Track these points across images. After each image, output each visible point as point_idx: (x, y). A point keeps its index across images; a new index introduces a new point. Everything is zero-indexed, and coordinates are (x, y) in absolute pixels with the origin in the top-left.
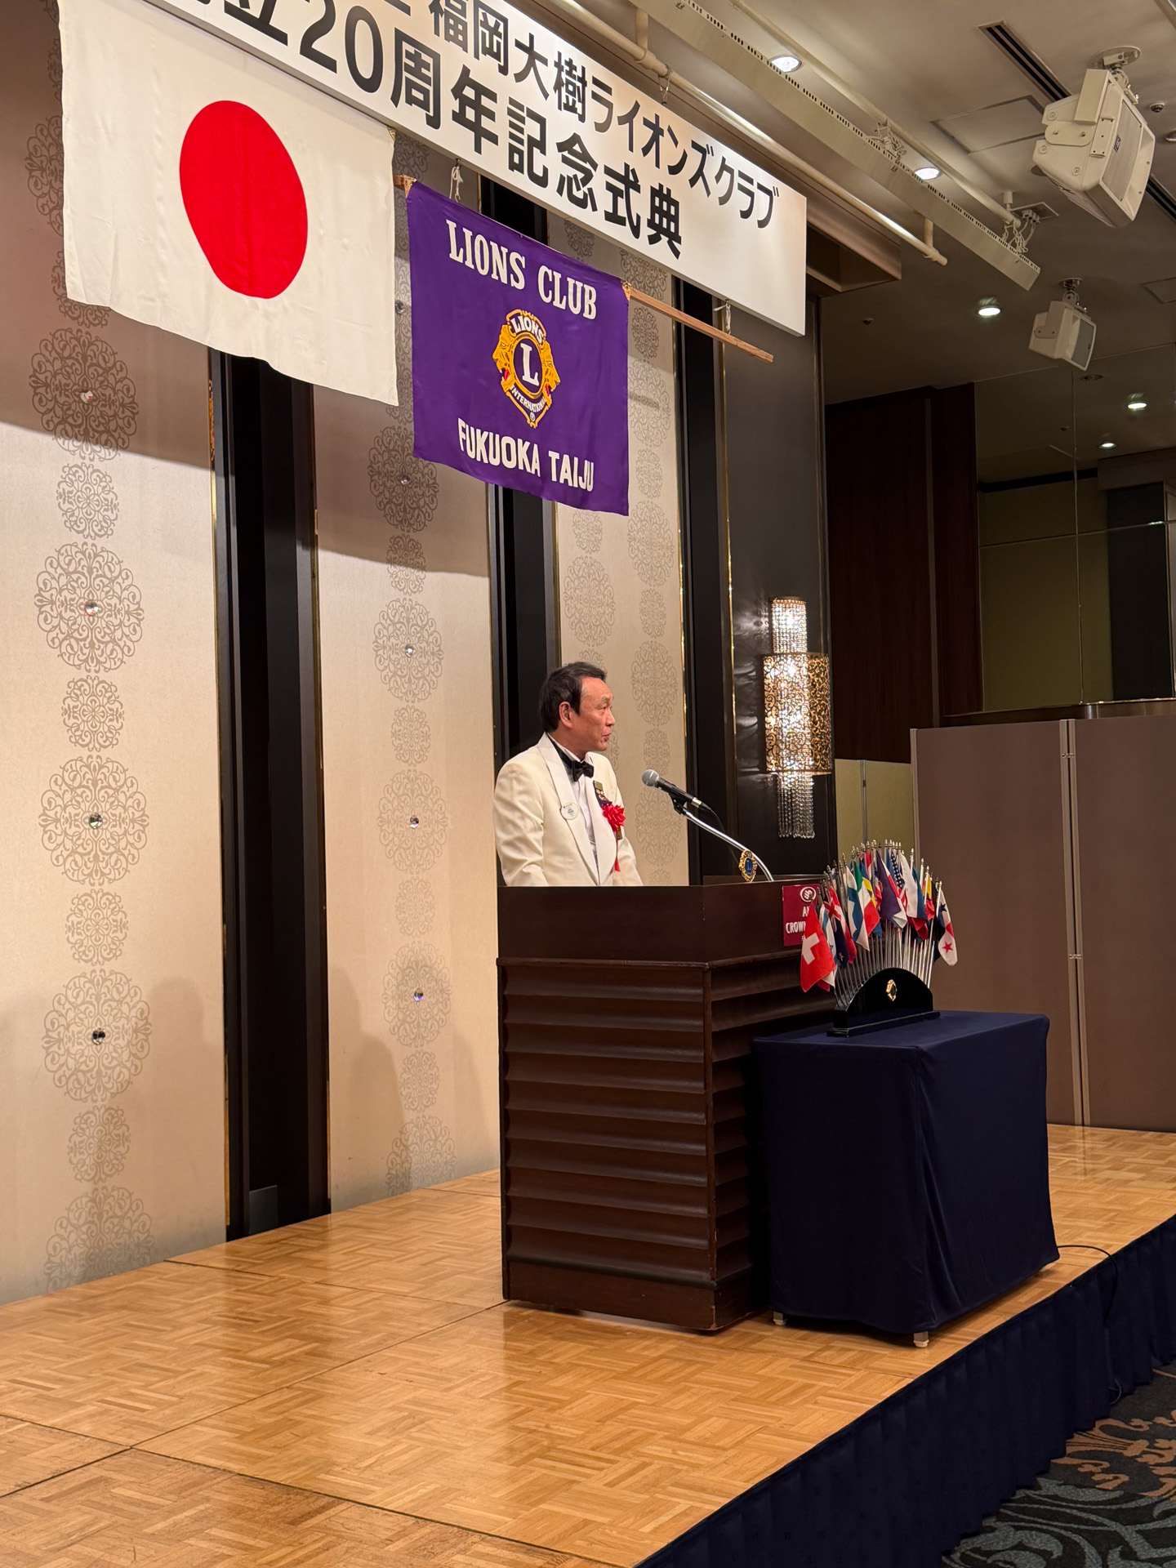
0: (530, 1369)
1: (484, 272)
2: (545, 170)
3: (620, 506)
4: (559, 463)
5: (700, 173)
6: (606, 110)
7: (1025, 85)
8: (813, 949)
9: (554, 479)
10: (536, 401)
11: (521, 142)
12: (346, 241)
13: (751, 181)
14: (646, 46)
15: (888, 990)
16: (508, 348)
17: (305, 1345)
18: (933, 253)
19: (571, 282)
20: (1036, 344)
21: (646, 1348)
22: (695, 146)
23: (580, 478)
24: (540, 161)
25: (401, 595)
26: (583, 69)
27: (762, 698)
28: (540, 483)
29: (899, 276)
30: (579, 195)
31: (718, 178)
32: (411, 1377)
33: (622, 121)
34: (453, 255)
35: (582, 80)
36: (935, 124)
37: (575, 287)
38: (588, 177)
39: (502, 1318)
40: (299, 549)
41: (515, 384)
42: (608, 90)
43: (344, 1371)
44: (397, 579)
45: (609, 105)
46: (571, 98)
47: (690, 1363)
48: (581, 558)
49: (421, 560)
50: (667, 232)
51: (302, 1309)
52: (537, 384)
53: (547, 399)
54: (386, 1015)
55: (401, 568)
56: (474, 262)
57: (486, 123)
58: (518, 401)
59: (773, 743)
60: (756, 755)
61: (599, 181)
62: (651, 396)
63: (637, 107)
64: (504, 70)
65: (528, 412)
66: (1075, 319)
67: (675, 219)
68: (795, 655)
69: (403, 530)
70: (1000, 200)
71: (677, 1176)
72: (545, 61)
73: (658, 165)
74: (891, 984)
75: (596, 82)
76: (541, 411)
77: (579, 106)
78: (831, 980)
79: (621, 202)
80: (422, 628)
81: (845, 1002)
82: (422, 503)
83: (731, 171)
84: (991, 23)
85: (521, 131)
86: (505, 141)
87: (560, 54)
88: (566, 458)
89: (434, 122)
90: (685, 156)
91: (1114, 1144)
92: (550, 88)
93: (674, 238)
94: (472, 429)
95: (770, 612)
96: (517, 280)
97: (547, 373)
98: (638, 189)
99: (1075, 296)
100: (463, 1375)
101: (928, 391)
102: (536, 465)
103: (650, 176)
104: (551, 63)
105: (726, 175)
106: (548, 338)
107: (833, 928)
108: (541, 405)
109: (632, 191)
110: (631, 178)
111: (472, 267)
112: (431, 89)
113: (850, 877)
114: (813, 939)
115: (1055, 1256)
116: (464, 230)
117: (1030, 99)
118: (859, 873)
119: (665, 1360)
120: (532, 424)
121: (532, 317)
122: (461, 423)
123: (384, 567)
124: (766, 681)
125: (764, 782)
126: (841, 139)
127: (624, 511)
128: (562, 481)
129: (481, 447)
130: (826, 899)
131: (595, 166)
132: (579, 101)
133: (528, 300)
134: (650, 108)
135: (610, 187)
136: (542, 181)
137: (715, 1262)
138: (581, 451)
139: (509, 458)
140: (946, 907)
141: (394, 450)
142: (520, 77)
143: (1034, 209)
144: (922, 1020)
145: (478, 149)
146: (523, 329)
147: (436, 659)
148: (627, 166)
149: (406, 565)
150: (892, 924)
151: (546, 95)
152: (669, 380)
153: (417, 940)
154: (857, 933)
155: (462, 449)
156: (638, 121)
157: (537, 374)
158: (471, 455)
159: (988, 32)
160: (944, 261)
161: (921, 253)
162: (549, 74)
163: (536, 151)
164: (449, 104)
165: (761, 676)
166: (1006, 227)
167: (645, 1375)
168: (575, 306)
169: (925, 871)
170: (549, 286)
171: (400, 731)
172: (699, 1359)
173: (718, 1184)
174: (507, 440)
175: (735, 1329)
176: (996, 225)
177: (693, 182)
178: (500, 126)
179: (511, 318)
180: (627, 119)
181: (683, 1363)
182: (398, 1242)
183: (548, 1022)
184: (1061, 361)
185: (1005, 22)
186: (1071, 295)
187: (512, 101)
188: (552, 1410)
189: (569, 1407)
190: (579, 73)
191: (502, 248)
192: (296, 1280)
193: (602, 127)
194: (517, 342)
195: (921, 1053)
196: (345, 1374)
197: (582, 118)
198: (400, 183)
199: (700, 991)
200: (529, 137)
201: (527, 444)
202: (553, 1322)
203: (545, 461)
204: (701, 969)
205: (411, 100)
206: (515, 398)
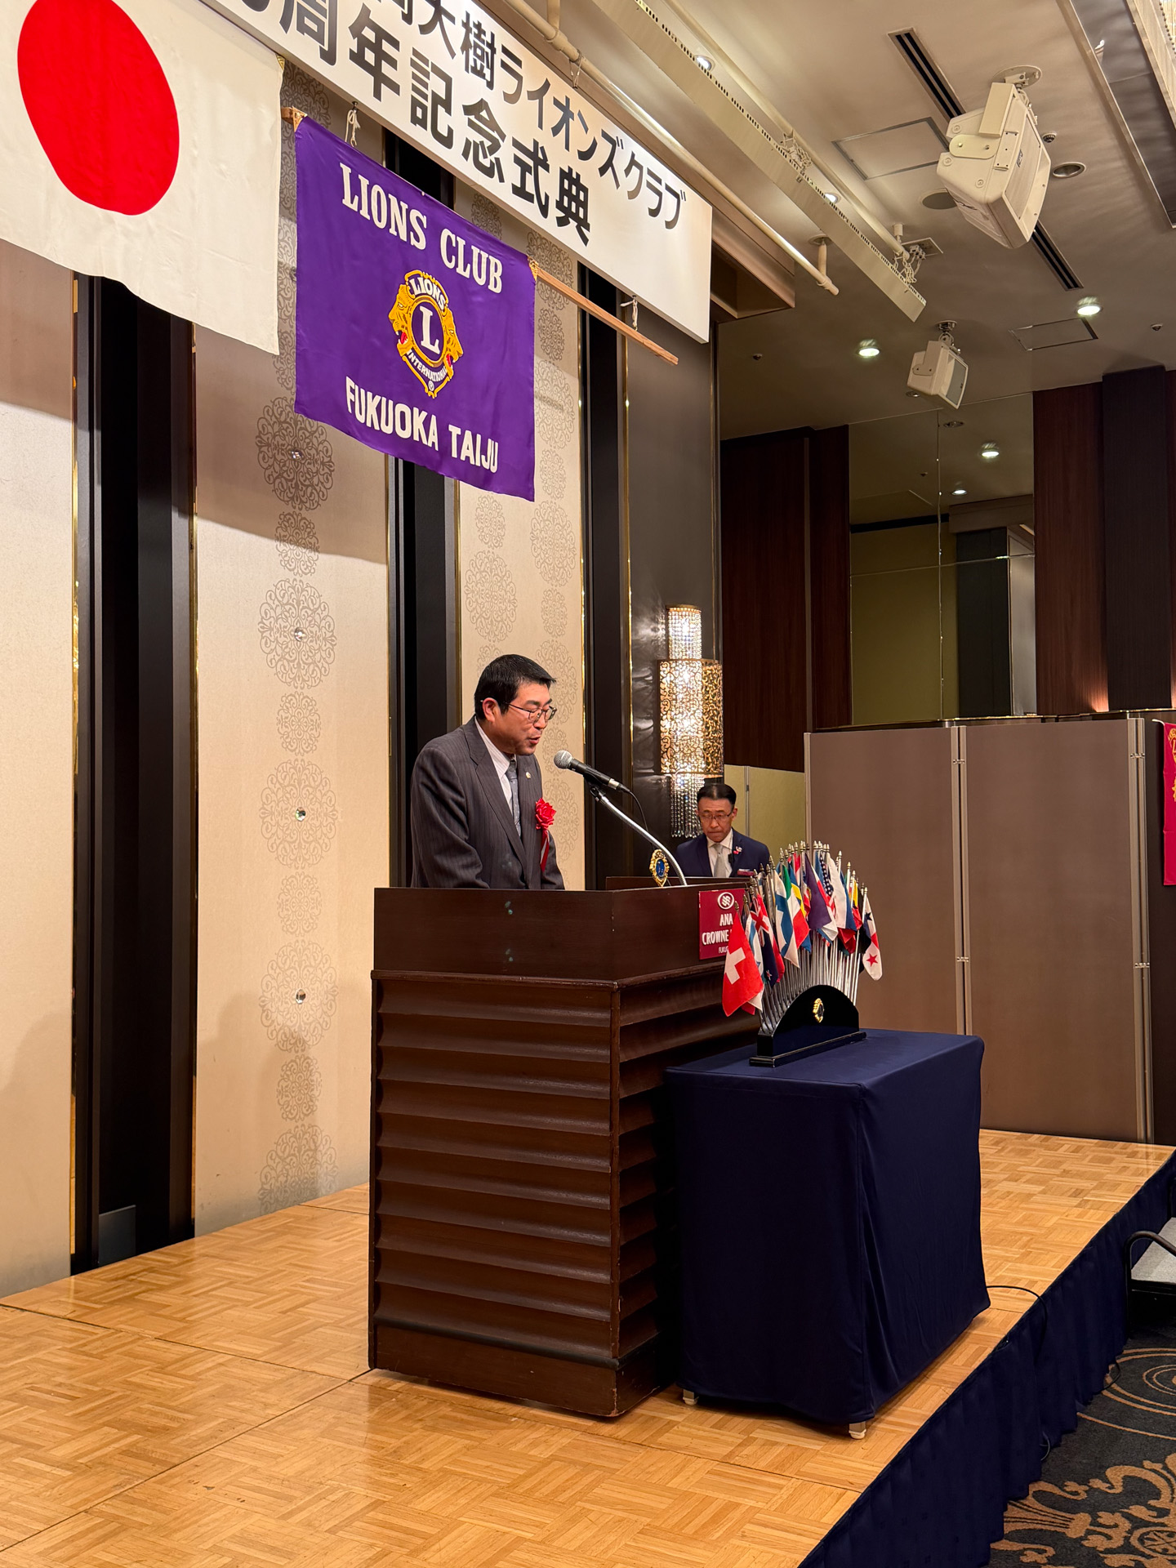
0: (392, 1481)
1: (382, 225)
2: (450, 131)
3: (526, 490)
4: (460, 438)
5: (608, 165)
6: (516, 82)
7: (927, 105)
8: (738, 966)
9: (454, 455)
10: (437, 369)
11: (425, 97)
12: (223, 167)
13: (659, 181)
14: (557, 26)
15: (815, 1011)
16: (406, 310)
17: (127, 1436)
18: (826, 282)
19: (476, 251)
20: (914, 381)
21: (534, 1444)
22: (605, 135)
23: (483, 457)
24: (444, 122)
25: (291, 576)
26: (493, 36)
27: (658, 701)
28: (438, 457)
29: (793, 304)
30: (486, 163)
31: (627, 171)
32: (245, 1494)
33: (532, 95)
34: (346, 201)
35: (491, 46)
36: (836, 144)
37: (480, 256)
38: (495, 147)
39: (366, 1395)
40: (175, 516)
41: (413, 349)
42: (519, 62)
43: (161, 1482)
44: (287, 558)
45: (519, 78)
46: (479, 62)
47: (587, 1468)
48: (484, 552)
49: (313, 540)
50: (576, 217)
51: (133, 1379)
52: (438, 352)
53: (448, 370)
54: (264, 1019)
55: (292, 547)
56: (370, 212)
57: (386, 68)
58: (415, 368)
59: (668, 746)
60: (651, 758)
61: (506, 153)
62: (556, 398)
63: (547, 85)
64: (408, 18)
65: (427, 380)
66: (950, 358)
67: (584, 205)
68: (691, 660)
69: (295, 508)
70: (891, 230)
71: (573, 1234)
72: (452, 19)
73: (567, 147)
74: (818, 1003)
75: (505, 51)
76: (442, 381)
77: (487, 71)
78: (758, 1002)
79: (530, 178)
80: (314, 611)
81: (770, 1026)
82: (315, 480)
83: (640, 167)
84: (901, 30)
85: (426, 85)
86: (407, 93)
87: (468, 16)
88: (468, 434)
89: (329, 56)
90: (594, 144)
91: (1003, 1149)
92: (457, 47)
93: (583, 224)
94: (362, 391)
95: (667, 619)
96: (417, 239)
97: (448, 343)
98: (547, 168)
99: (949, 338)
100: (309, 1489)
101: (806, 431)
102: (433, 438)
103: (560, 158)
104: (459, 22)
105: (635, 170)
106: (450, 306)
107: (761, 943)
108: (440, 375)
109: (540, 169)
110: (540, 156)
111: (368, 217)
112: (326, 21)
113: (779, 883)
114: (739, 955)
115: (985, 1302)
116: (360, 177)
117: (930, 121)
118: (788, 879)
119: (557, 1464)
120: (430, 394)
121: (434, 280)
122: (350, 383)
123: (273, 544)
124: (662, 686)
125: (658, 783)
126: (751, 143)
127: (529, 495)
128: (463, 458)
129: (372, 411)
130: (753, 908)
131: (503, 136)
132: (488, 67)
133: (430, 261)
134: (560, 89)
135: (517, 160)
136: (447, 141)
137: (618, 1336)
138: (487, 429)
139: (403, 427)
140: (871, 916)
141: (285, 422)
142: (425, 29)
143: (919, 244)
144: (849, 1043)
145: (377, 94)
146: (423, 292)
147: (328, 645)
148: (536, 143)
149: (297, 544)
150: (820, 936)
151: (453, 54)
152: (575, 385)
153: (301, 938)
154: (786, 948)
155: (350, 410)
156: (548, 99)
157: (437, 341)
158: (361, 419)
159: (897, 41)
160: (836, 291)
161: (815, 280)
162: (456, 33)
163: (441, 110)
164: (346, 43)
165: (657, 681)
166: (896, 259)
167: (532, 1490)
168: (480, 276)
169: (851, 875)
170: (452, 251)
171: (287, 718)
172: (598, 1462)
173: (623, 1243)
174: (401, 407)
175: (638, 1411)
176: (889, 254)
177: (603, 171)
178: (402, 74)
179: (410, 278)
180: (538, 94)
181: (579, 1468)
182: (260, 1279)
183: (430, 1046)
184: (937, 397)
185: (915, 30)
186: (946, 336)
187: (415, 53)
188: (414, 1552)
189: (437, 1546)
190: (488, 38)
191: (402, 203)
192: (134, 1334)
193: (511, 98)
194: (416, 305)
195: (864, 1092)
196: (164, 1489)
197: (490, 85)
198: (288, 116)
199: (606, 1015)
200: (433, 92)
201: (424, 414)
202: (425, 1403)
203: (444, 435)
204: (609, 990)
205: (302, 28)
206: (412, 364)
